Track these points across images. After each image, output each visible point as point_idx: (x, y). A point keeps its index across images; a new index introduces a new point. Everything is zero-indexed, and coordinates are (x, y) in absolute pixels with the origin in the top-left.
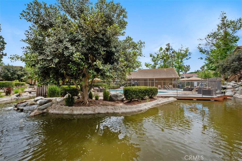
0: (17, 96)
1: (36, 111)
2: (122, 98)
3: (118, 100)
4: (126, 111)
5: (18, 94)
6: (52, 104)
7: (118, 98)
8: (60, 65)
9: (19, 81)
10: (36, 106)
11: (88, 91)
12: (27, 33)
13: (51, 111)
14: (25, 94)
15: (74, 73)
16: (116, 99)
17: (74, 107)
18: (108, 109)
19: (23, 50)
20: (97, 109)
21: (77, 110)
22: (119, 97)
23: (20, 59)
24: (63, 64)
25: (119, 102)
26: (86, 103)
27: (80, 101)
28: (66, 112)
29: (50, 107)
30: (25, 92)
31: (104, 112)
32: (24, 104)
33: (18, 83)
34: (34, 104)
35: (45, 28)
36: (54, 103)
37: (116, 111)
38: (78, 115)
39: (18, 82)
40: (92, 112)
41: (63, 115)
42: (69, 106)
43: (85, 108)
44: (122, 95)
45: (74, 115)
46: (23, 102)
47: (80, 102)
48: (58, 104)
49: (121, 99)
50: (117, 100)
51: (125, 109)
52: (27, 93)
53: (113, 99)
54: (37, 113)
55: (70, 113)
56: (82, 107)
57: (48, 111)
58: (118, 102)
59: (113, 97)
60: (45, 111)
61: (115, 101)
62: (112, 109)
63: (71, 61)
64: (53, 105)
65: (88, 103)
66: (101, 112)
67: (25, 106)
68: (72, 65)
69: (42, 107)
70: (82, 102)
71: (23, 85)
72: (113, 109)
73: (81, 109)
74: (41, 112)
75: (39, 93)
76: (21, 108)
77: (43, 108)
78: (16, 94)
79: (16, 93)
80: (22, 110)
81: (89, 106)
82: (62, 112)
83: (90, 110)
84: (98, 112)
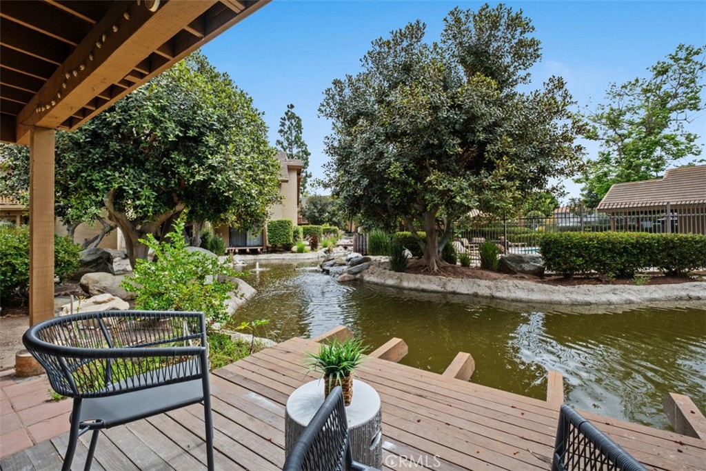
0: (325, 252)
1: (346, 274)
2: (538, 265)
3: (523, 271)
4: (530, 297)
5: (327, 249)
6: (369, 266)
7: (523, 265)
8: (373, 189)
9: (331, 225)
10: (346, 267)
11: (438, 243)
12: (326, 141)
13: (367, 278)
14: (338, 249)
15: (396, 202)
16: (519, 269)
17: (403, 273)
18: (479, 285)
19: (324, 170)
20: (450, 284)
21: (408, 280)
22: (528, 262)
23: (321, 185)
24: (378, 186)
25: (526, 277)
26: (433, 269)
27: (420, 264)
28: (390, 282)
29: (366, 271)
30: (338, 246)
31: (466, 292)
32: (331, 262)
33: (328, 229)
34: (344, 265)
35: (353, 122)
36: (372, 265)
37: (498, 294)
38: (410, 289)
39: (329, 227)
40: (439, 289)
41: (384, 286)
42: (396, 271)
43: (424, 278)
44: (537, 258)
45: (404, 289)
46: (330, 260)
47: (421, 266)
48: (379, 267)
49: (532, 268)
50: (520, 272)
51: (529, 291)
52: (341, 247)
53: (509, 267)
54: (346, 279)
55: (397, 284)
56: (420, 276)
57: (362, 276)
58: (523, 275)
59: (508, 262)
60: (358, 276)
61: (516, 273)
62: (489, 288)
63: (388, 179)
64: (371, 267)
65: (436, 268)
66: (458, 291)
67: (332, 266)
68: (392, 187)
69: (354, 269)
70: (426, 266)
71: (334, 231)
72: (493, 287)
73: (416, 278)
74: (352, 277)
75: (358, 248)
76: (326, 268)
77: (355, 271)
78: (324, 249)
79: (325, 246)
80: (328, 272)
81: (435, 274)
82: (383, 281)
83: (434, 283)
84: (453, 290)
